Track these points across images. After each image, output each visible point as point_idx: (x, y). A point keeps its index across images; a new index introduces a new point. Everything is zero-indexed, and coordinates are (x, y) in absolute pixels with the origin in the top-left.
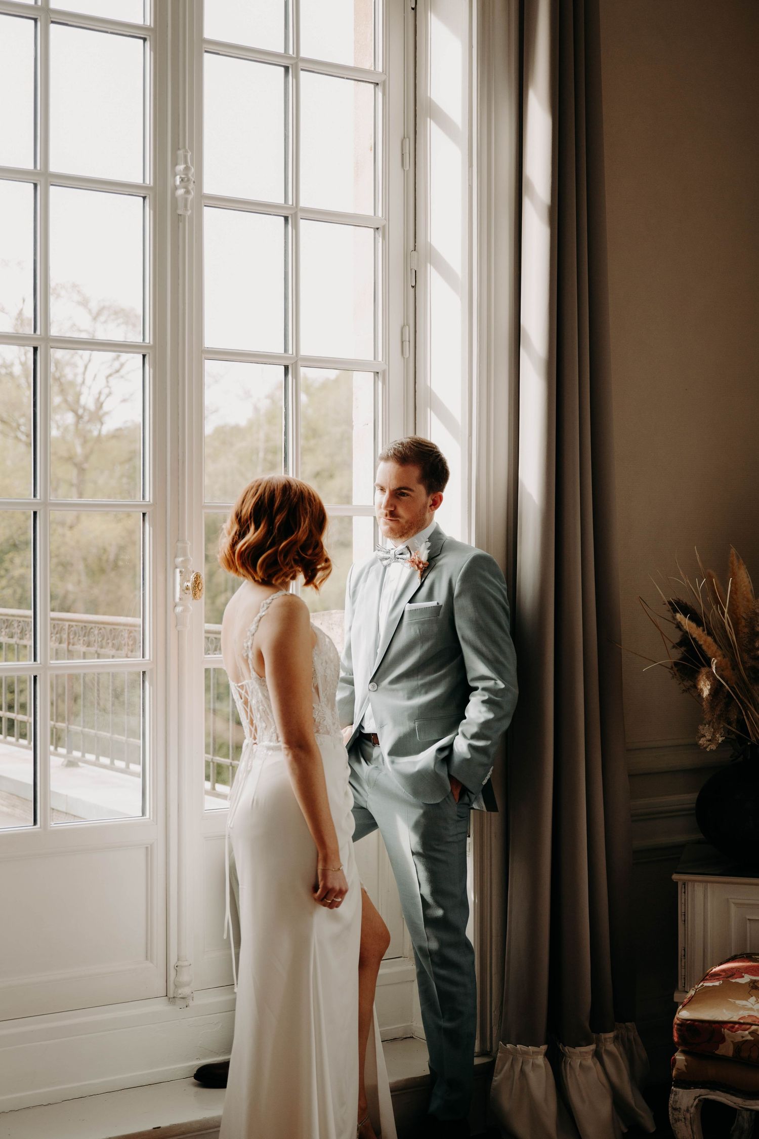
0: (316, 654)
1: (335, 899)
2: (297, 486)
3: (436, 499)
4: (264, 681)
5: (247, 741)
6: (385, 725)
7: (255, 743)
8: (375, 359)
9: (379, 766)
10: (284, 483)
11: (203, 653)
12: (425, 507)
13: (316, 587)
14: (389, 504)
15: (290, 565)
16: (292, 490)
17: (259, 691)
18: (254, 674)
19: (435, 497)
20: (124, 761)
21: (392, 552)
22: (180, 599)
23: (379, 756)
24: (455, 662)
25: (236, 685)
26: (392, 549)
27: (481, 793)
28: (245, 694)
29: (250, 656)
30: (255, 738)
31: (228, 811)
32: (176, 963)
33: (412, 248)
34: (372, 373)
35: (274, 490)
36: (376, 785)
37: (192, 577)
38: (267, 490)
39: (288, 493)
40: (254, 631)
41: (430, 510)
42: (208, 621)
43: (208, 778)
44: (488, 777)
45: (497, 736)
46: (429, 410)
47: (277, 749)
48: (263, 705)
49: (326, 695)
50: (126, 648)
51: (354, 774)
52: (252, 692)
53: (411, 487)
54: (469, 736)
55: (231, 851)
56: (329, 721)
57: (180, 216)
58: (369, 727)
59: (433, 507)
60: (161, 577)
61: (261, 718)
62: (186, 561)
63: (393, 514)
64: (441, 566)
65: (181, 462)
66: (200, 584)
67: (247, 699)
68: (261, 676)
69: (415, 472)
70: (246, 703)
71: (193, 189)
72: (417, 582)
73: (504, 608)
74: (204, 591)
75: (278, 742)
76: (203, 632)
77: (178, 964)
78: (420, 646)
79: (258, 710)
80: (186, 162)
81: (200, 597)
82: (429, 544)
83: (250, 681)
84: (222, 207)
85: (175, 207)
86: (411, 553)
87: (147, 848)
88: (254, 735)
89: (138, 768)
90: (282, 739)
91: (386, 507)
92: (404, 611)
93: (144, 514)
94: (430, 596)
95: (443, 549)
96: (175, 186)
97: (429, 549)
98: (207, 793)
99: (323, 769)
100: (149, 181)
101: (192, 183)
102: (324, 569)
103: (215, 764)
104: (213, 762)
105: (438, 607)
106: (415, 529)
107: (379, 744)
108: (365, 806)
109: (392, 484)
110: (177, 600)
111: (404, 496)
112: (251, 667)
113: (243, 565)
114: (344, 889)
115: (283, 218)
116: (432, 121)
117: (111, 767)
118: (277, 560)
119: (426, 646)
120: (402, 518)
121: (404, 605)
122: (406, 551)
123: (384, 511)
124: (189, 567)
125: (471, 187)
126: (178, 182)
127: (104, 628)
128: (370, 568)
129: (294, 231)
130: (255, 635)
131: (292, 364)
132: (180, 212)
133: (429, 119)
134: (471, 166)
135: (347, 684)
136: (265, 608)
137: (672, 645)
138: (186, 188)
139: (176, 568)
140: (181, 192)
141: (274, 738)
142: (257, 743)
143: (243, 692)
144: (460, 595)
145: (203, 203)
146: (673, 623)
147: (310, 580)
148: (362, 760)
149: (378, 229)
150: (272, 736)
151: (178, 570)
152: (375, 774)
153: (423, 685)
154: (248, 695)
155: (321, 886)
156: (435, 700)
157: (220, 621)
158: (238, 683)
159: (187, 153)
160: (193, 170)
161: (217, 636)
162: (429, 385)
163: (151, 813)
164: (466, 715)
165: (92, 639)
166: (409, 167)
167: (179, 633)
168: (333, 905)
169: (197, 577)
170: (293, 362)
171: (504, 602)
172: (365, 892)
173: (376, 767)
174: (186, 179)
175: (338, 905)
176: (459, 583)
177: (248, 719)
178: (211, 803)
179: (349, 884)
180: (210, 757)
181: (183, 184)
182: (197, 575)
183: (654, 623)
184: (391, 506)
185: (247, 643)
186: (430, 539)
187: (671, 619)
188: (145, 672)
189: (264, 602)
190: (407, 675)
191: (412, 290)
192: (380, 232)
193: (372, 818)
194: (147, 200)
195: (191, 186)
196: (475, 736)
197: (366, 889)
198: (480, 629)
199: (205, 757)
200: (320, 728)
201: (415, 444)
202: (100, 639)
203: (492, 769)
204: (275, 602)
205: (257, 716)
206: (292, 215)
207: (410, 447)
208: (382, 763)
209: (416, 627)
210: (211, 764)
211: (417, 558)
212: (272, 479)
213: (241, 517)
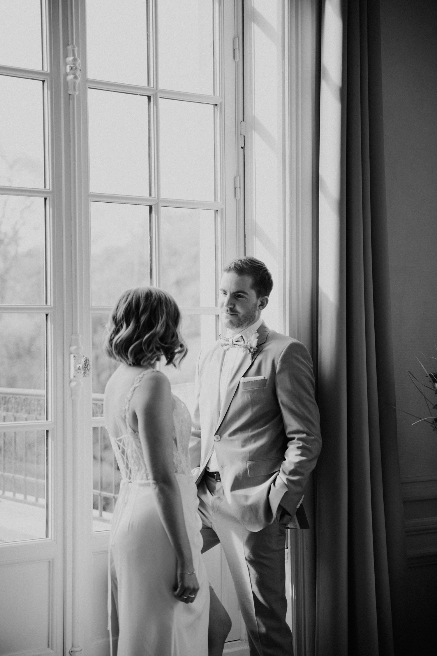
0: (175, 415)
1: (190, 596)
2: (157, 293)
3: (263, 301)
4: (137, 435)
5: (124, 481)
6: (226, 466)
7: (131, 482)
8: (215, 201)
9: (220, 496)
10: (146, 292)
11: (92, 416)
12: (255, 306)
13: (175, 366)
14: (229, 303)
15: (153, 352)
16: (152, 297)
17: (134, 443)
18: (130, 430)
19: (263, 300)
20: (33, 496)
21: (231, 340)
22: (74, 377)
23: (220, 489)
24: (275, 420)
25: (116, 439)
26: (230, 338)
27: (295, 515)
28: (123, 446)
29: (127, 416)
30: (130, 478)
31: (110, 532)
32: (71, 649)
33: (241, 119)
34: (214, 211)
35: (139, 297)
36: (218, 510)
37: (83, 361)
38: (134, 297)
39: (150, 299)
40: (130, 398)
41: (259, 309)
42: (95, 392)
43: (95, 507)
44: (300, 503)
45: (307, 472)
46: (255, 237)
47: (148, 485)
48: (136, 453)
49: (182, 445)
50: (36, 412)
51: (202, 504)
52: (128, 444)
53: (246, 291)
54: (287, 473)
55: (112, 562)
56: (184, 465)
57: (70, 96)
58: (214, 467)
59: (261, 307)
60: (60, 361)
61: (134, 463)
62: (78, 349)
63: (233, 311)
64: (267, 351)
65: (73, 277)
66: (89, 365)
67: (124, 450)
68: (135, 431)
69: (249, 280)
70: (123, 452)
71: (79, 75)
72: (249, 362)
73: (311, 382)
74: (91, 370)
75: (148, 480)
76: (91, 399)
77: (72, 650)
78: (251, 408)
79: (133, 457)
80: (74, 55)
81: (88, 375)
82: (258, 335)
83: (127, 435)
84: (101, 89)
85: (66, 89)
86: (244, 341)
87: (49, 562)
88: (129, 476)
89: (43, 501)
90: (151, 477)
91: (228, 305)
92: (239, 383)
93: (47, 315)
94: (258, 372)
95: (268, 339)
96: (66, 73)
97: (258, 338)
98: (95, 518)
99: (181, 499)
100: (47, 69)
101: (79, 70)
102: (180, 352)
103: (102, 497)
104: (101, 496)
105: (265, 380)
106: (248, 322)
107: (220, 480)
108: (211, 527)
109: (232, 288)
110: (72, 377)
111: (240, 297)
112: (128, 424)
113: (119, 353)
114: (196, 587)
115: (147, 97)
116: (255, 24)
117: (25, 502)
118: (142, 348)
119: (255, 409)
120: (239, 313)
121: (240, 378)
122: (241, 339)
123: (225, 308)
124: (80, 353)
125: (284, 74)
126: (68, 70)
127: (20, 398)
128: (213, 352)
129: (155, 107)
130: (131, 401)
131: (155, 205)
132: (70, 92)
133: (253, 23)
134: (283, 58)
135: (196, 437)
136: (138, 381)
137: (433, 406)
138: (74, 74)
139: (71, 354)
140: (70, 77)
141: (145, 477)
142: (132, 481)
143: (121, 444)
144: (280, 371)
145: (87, 86)
146: (433, 390)
147: (170, 361)
148: (208, 491)
149: (216, 105)
150: (143, 476)
151: (72, 356)
152: (218, 502)
153: (253, 437)
154: (125, 446)
155: (179, 586)
156: (262, 447)
157: (103, 393)
158: (117, 437)
159: (74, 48)
160: (79, 61)
161: (102, 402)
162: (255, 219)
163: (53, 535)
164: (286, 457)
165: (10, 406)
166: (239, 60)
167: (74, 402)
168: (189, 600)
169: (87, 361)
170: (155, 203)
171: (311, 377)
172: (212, 589)
173: (219, 497)
174: (74, 68)
175: (192, 600)
176: (280, 363)
177: (124, 464)
178: (98, 526)
179: (200, 585)
180: (97, 492)
181: (72, 71)
182: (86, 359)
183: (419, 390)
184: (231, 304)
185: (125, 406)
186: (258, 331)
187: (432, 387)
188: (48, 430)
189: (138, 376)
190: (241, 429)
191: (242, 150)
192: (218, 107)
193: (215, 535)
194: (46, 83)
195: (78, 73)
196: (292, 473)
197: (213, 586)
198: (294, 395)
199: (94, 492)
200: (178, 469)
201: (250, 261)
202: (16, 406)
203: (303, 496)
204: (145, 377)
205: (131, 462)
206: (153, 95)
207: (246, 262)
208: (222, 494)
209: (248, 394)
210: (99, 497)
211: (249, 344)
212: (138, 289)
213: (116, 319)
